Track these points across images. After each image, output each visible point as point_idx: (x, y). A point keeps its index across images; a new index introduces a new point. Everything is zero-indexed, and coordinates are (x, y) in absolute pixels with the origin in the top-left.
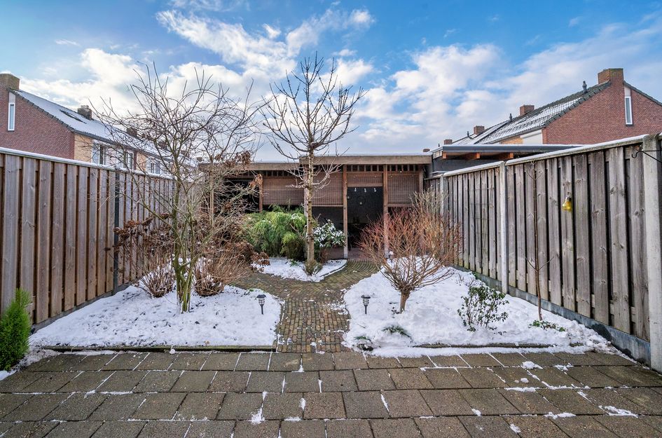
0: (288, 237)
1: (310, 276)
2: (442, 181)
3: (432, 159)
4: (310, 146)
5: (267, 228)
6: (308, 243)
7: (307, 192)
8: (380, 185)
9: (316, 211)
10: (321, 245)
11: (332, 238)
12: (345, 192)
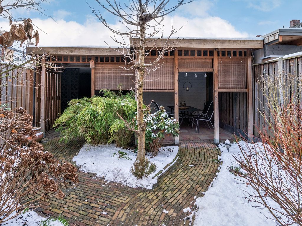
0: (117, 125)
1: (140, 180)
2: (280, 65)
3: (264, 44)
4: (141, 18)
5: (94, 115)
6: (138, 134)
7: (138, 74)
8: (211, 70)
9: (147, 97)
10: (153, 135)
11: (166, 127)
12: (177, 77)
